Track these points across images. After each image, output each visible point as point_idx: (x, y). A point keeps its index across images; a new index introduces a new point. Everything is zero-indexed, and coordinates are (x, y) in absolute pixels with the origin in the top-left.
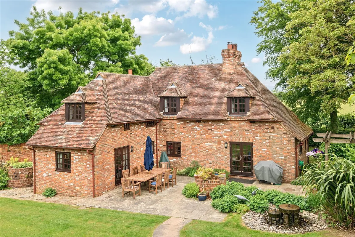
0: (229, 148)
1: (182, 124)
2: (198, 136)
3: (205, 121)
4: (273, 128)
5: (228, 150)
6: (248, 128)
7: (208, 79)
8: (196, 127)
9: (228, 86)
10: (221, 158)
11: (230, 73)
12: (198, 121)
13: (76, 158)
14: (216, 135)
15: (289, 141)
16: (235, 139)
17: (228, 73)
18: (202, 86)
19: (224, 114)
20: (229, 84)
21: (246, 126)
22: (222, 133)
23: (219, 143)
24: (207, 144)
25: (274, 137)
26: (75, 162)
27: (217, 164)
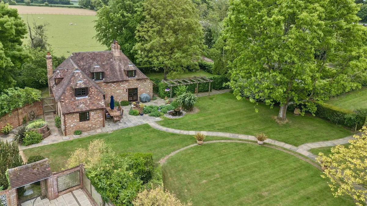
0: (128, 91)
1: (105, 84)
2: (114, 88)
3: (117, 82)
4: (145, 81)
5: (128, 92)
6: (136, 82)
7: (109, 60)
8: (113, 85)
9: (120, 64)
10: (124, 96)
11: (118, 56)
12: (114, 82)
13: (93, 113)
14: (122, 87)
15: (151, 85)
16: (130, 87)
17: (117, 57)
18: (107, 64)
19: (126, 78)
20: (120, 62)
21: (135, 82)
22: (125, 85)
23: (123, 90)
24: (118, 91)
25: (146, 84)
26: (92, 115)
27: (122, 99)
